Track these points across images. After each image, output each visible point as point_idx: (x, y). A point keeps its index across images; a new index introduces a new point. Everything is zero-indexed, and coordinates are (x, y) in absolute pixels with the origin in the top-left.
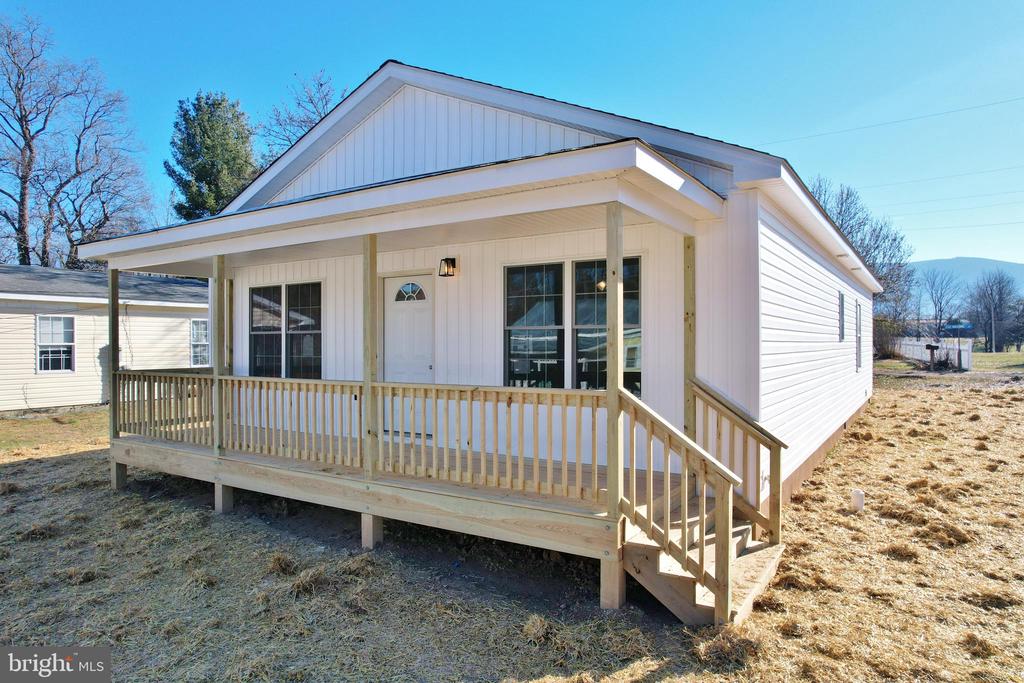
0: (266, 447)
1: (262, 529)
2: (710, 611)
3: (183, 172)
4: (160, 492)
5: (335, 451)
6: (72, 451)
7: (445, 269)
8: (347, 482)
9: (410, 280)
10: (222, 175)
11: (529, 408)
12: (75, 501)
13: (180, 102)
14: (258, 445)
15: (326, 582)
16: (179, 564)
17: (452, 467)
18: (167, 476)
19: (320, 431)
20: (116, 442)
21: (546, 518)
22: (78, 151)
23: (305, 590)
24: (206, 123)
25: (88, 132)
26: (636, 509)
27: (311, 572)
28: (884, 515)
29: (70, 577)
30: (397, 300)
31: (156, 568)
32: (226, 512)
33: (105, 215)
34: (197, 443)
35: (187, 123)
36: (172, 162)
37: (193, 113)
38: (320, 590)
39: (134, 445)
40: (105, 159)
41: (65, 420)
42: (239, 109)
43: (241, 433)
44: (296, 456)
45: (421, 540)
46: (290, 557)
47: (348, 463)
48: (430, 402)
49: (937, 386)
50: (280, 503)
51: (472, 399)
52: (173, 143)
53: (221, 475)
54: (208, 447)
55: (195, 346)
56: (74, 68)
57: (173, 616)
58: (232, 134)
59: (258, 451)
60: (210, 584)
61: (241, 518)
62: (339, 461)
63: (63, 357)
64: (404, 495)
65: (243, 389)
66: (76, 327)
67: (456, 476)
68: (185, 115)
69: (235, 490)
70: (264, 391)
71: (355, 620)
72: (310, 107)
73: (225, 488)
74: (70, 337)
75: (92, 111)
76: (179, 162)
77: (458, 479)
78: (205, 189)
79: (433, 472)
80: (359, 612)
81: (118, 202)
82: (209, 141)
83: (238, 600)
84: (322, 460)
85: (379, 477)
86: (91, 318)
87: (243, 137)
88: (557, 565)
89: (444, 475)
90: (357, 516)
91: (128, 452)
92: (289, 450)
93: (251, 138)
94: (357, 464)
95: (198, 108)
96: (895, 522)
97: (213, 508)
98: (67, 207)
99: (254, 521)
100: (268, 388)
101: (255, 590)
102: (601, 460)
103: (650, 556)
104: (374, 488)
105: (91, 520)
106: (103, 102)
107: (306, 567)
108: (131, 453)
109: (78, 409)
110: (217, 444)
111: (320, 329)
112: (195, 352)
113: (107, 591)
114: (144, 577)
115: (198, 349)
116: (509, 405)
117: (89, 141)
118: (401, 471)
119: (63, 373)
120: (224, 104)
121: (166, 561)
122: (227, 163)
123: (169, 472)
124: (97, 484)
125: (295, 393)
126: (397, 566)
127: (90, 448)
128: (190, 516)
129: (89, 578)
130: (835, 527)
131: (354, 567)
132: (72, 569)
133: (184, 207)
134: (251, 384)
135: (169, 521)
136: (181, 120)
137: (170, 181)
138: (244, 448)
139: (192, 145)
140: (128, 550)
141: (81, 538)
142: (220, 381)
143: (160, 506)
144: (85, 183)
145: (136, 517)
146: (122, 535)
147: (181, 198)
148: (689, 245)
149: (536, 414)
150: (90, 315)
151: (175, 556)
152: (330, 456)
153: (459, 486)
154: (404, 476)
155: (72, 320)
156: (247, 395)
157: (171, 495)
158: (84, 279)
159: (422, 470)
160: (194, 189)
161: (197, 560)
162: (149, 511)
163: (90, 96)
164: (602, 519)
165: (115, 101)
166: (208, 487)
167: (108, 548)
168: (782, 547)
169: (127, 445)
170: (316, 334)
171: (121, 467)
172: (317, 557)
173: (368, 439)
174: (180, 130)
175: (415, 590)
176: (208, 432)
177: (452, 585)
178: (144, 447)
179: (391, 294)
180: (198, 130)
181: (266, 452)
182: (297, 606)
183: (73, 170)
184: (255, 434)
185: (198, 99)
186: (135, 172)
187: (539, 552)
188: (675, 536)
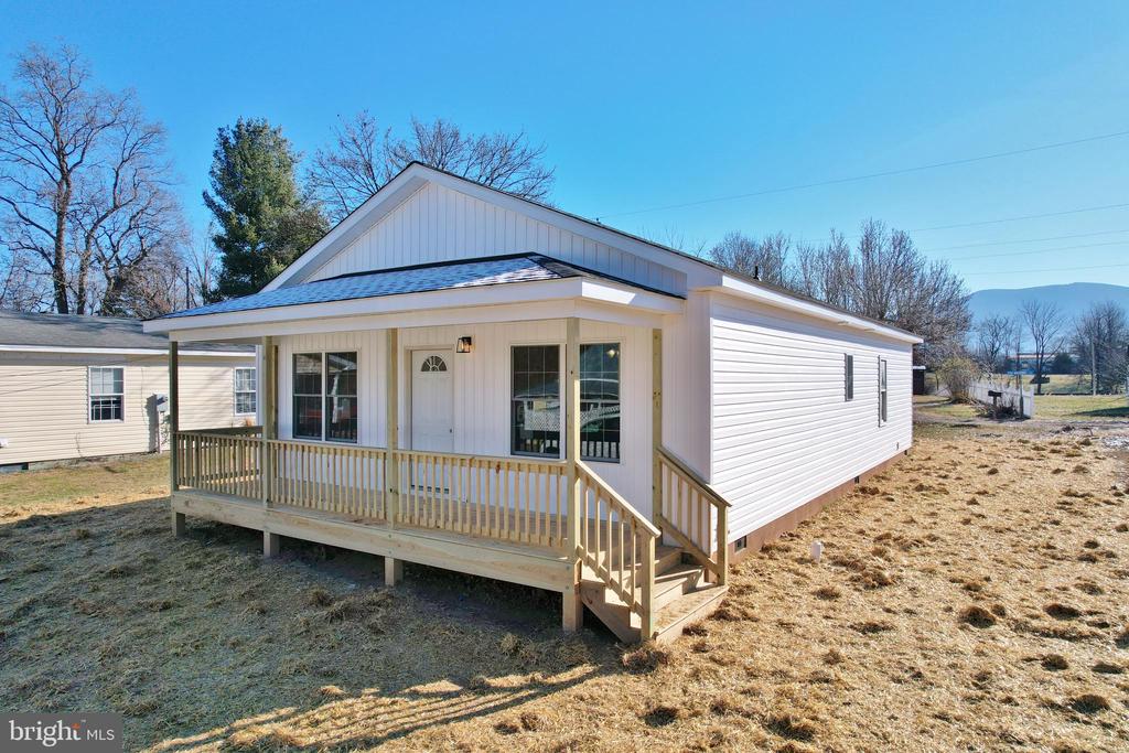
0: (307, 501)
1: (305, 570)
2: (638, 632)
3: (223, 203)
4: (215, 539)
5: (365, 505)
6: (130, 500)
7: (462, 346)
8: (374, 531)
9: (434, 354)
10: (263, 206)
11: (512, 474)
12: (142, 546)
13: (220, 129)
14: (301, 499)
15: (354, 611)
16: (236, 597)
17: (455, 520)
18: (219, 524)
19: (352, 485)
20: (177, 494)
21: (524, 561)
22: (115, 185)
23: (337, 617)
24: (246, 152)
25: (126, 165)
26: (588, 554)
27: (342, 603)
28: (835, 564)
29: (151, 606)
30: (423, 370)
31: (218, 600)
32: (273, 557)
33: (143, 250)
34: (247, 495)
35: (226, 151)
36: (212, 193)
37: (233, 141)
38: (349, 617)
39: (193, 497)
40: (144, 194)
41: (117, 468)
42: (281, 136)
43: (286, 485)
44: (332, 509)
45: (435, 579)
46: (326, 592)
47: (374, 515)
48: (439, 466)
49: (988, 436)
50: (320, 549)
51: (471, 466)
52: (212, 172)
53: (268, 524)
54: (256, 500)
55: (239, 395)
56: (112, 97)
57: (235, 634)
58: (274, 162)
59: (301, 504)
60: (263, 612)
61: (287, 562)
62: (367, 514)
63: (113, 406)
64: (418, 541)
65: (288, 452)
66: (125, 377)
67: (458, 527)
68: (225, 141)
69: (282, 537)
70: (306, 453)
71: (375, 638)
72: (353, 147)
73: (273, 535)
74: (119, 387)
75: (130, 144)
76: (219, 193)
77: (460, 530)
78: (245, 222)
79: (441, 524)
80: (378, 632)
81: (156, 236)
82: (250, 171)
83: (284, 624)
84: (354, 513)
85: (398, 526)
86: (139, 368)
87: (285, 165)
88: (541, 600)
89: (449, 526)
90: (382, 559)
91: (187, 503)
92: (326, 503)
93: (294, 166)
94: (382, 517)
95: (238, 136)
96: (844, 569)
97: (262, 552)
98: (105, 242)
99: (298, 564)
100: (309, 451)
101: (298, 616)
102: (563, 511)
103: (598, 590)
104: (395, 536)
105: (159, 561)
106: (141, 134)
107: (340, 600)
108: (190, 504)
109: (127, 458)
110: (265, 497)
111: (355, 393)
112: (238, 400)
113: (182, 616)
114: (209, 607)
115: (242, 398)
116: (498, 471)
117: (127, 174)
118: (416, 523)
119: (113, 422)
120: (266, 131)
121: (226, 595)
122: (269, 193)
123: (223, 521)
124: (158, 531)
125: (331, 456)
126: (411, 600)
127: (145, 497)
128: (242, 560)
129: (166, 607)
130: (785, 573)
131: (377, 599)
132: (153, 600)
133: (224, 240)
134: (294, 447)
135: (225, 563)
136: (219, 148)
137: (209, 212)
138: (289, 502)
139: (233, 175)
140: (194, 586)
141: (154, 576)
142: (269, 444)
143: (217, 551)
144: (123, 218)
145: (197, 560)
146: (187, 574)
147: (220, 230)
148: (657, 336)
149: (517, 479)
150: (138, 365)
151: (233, 591)
152: (360, 509)
153: (462, 534)
154: (419, 526)
155: (121, 371)
156: (291, 457)
157: (224, 541)
158: (130, 328)
159: (432, 521)
160: (235, 221)
161: (251, 594)
162: (207, 555)
163: (129, 127)
164: (564, 562)
165: (154, 132)
166: (258, 535)
167: (178, 584)
168: (726, 588)
169: (187, 497)
170: (351, 399)
171: (181, 517)
172: (348, 592)
173: (390, 496)
174: (219, 159)
175: (424, 617)
176: (258, 485)
177: (454, 613)
178: (201, 498)
179: (418, 365)
180: (239, 160)
181: (307, 505)
182: (330, 627)
183: (111, 205)
184: (298, 487)
185: (238, 126)
186: (174, 207)
187: (529, 589)
188: (614, 575)
